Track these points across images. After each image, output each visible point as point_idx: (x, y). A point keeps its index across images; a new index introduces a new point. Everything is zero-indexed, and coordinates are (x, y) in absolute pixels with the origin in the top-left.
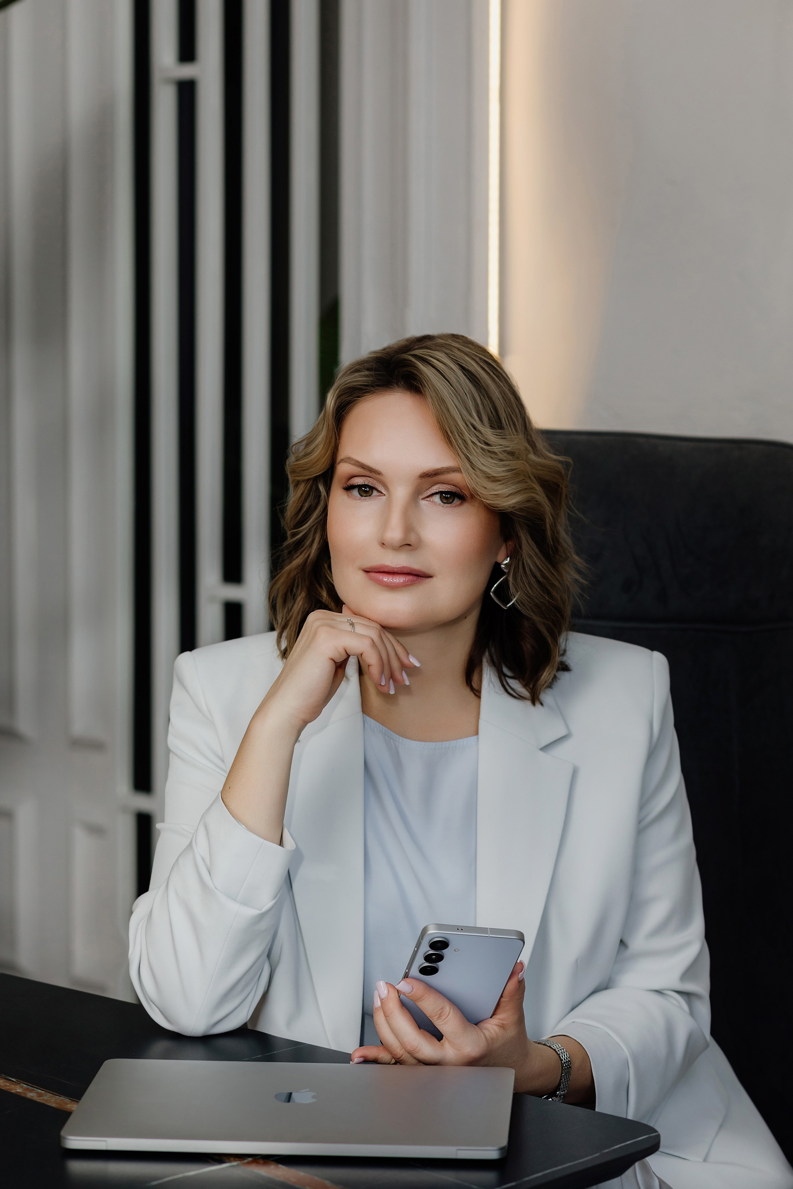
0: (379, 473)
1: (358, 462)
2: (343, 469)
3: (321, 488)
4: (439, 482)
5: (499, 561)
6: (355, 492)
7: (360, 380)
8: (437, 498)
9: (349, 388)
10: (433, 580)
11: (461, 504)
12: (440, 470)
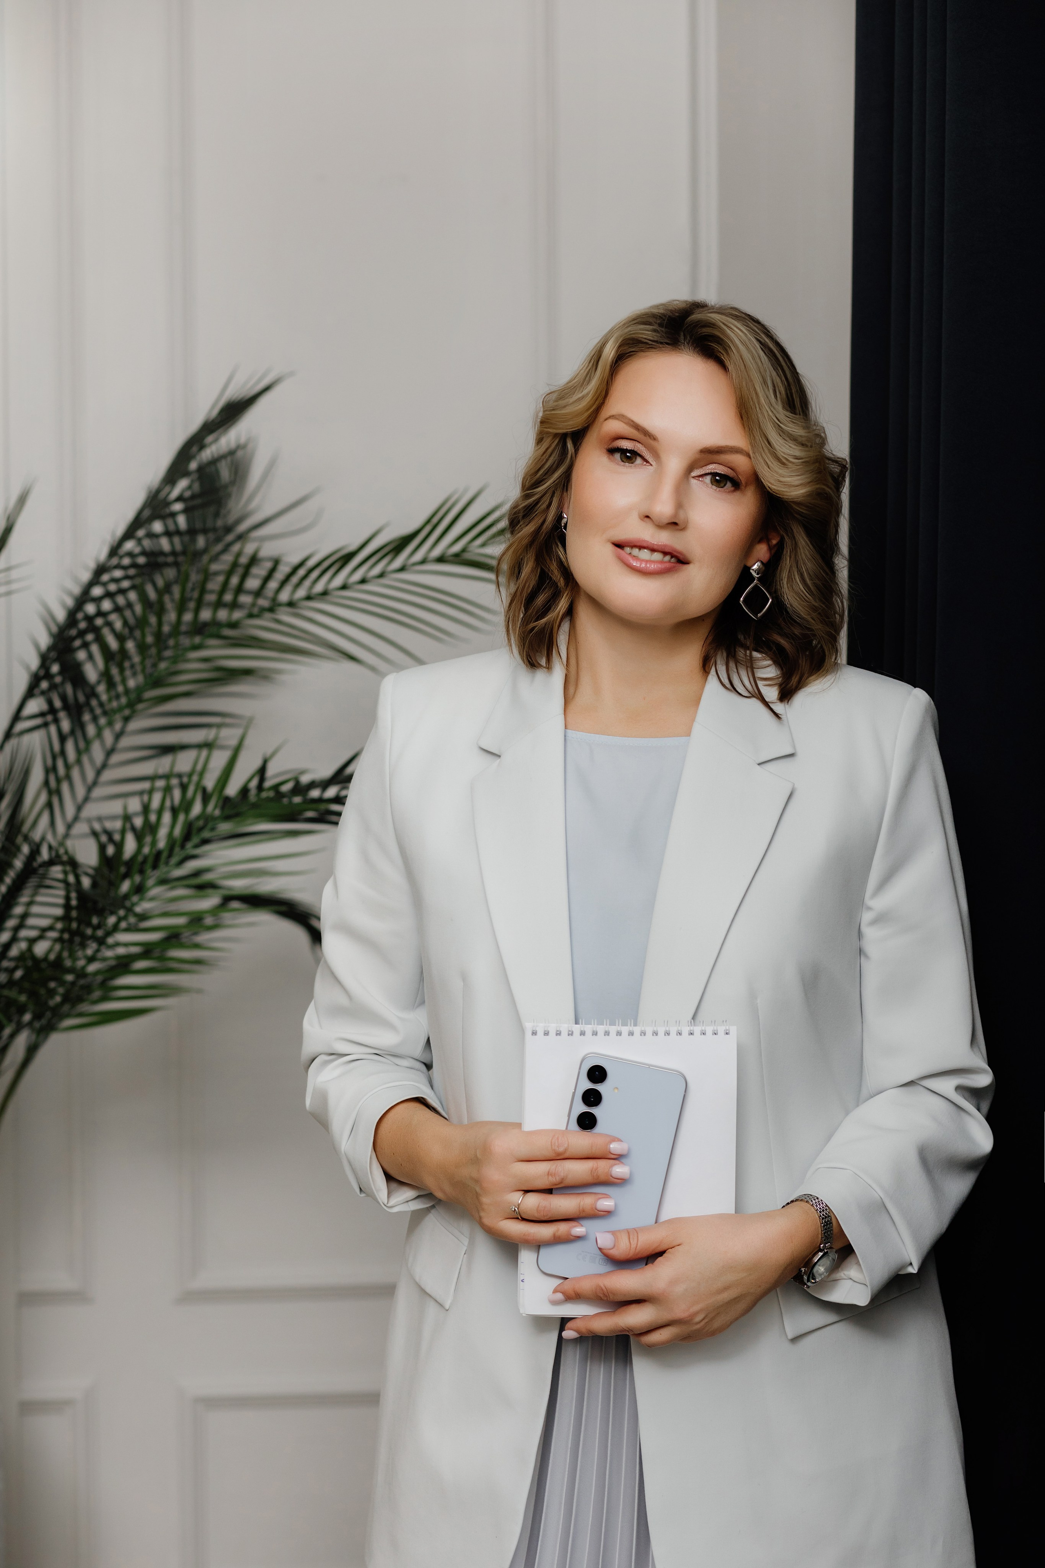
0: (654, 439)
1: (633, 421)
2: (604, 430)
3: (570, 445)
4: (716, 462)
5: (749, 565)
6: (618, 456)
7: (646, 334)
8: (708, 479)
9: (633, 339)
10: (691, 566)
11: (734, 491)
12: (724, 448)
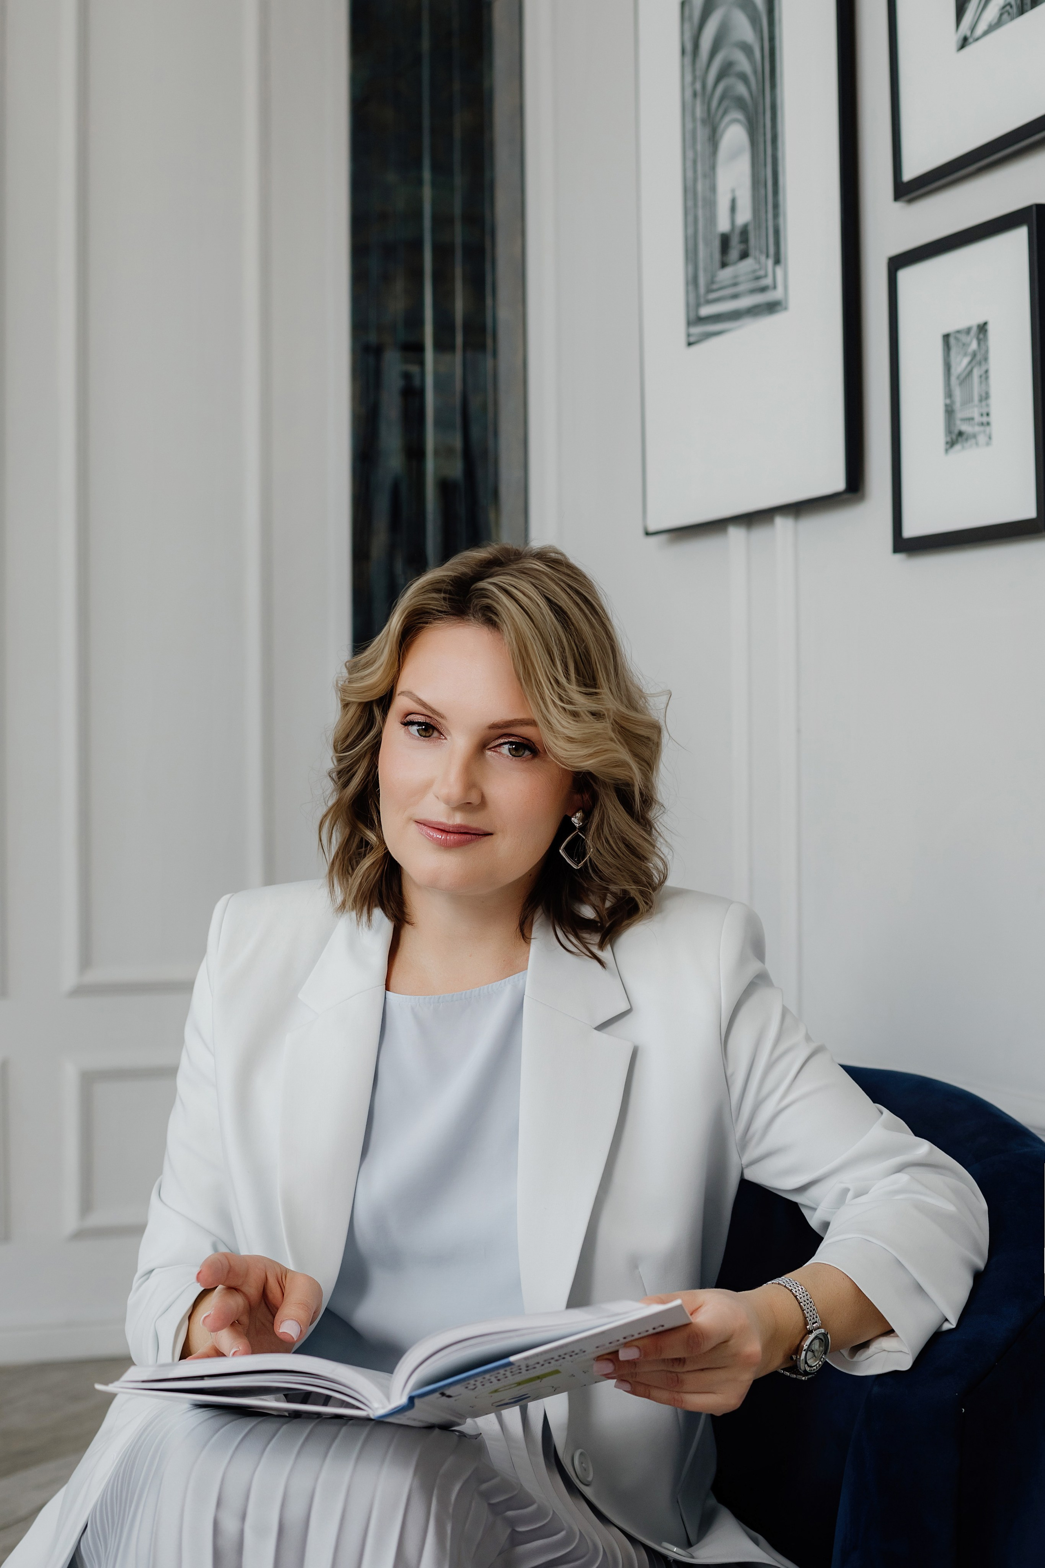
0: (442, 717)
2: (401, 703)
4: (507, 734)
6: (414, 729)
8: (506, 750)
10: (494, 838)
11: (533, 758)
12: (513, 722)
